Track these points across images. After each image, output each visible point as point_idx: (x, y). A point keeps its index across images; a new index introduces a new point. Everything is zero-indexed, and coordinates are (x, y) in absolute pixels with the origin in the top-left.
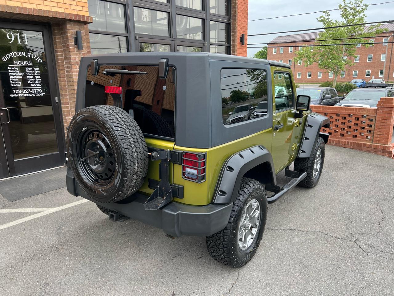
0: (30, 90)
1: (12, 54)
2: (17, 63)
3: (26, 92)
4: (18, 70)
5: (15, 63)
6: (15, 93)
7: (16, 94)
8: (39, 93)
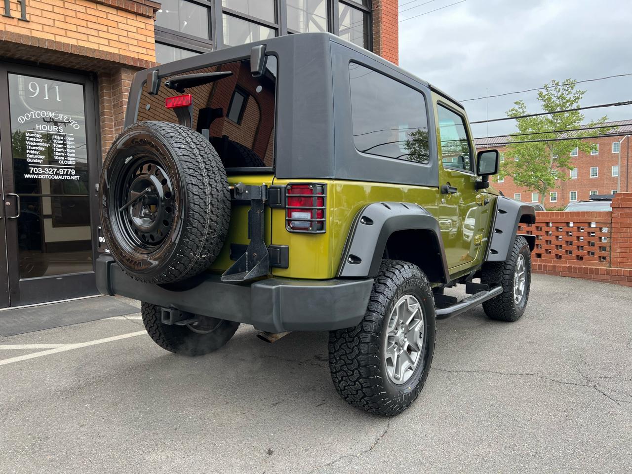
0: (56, 170)
1: (34, 113)
2: (40, 127)
3: (50, 173)
4: (41, 138)
5: (37, 127)
6: (33, 173)
7: (35, 174)
8: (71, 175)
